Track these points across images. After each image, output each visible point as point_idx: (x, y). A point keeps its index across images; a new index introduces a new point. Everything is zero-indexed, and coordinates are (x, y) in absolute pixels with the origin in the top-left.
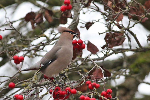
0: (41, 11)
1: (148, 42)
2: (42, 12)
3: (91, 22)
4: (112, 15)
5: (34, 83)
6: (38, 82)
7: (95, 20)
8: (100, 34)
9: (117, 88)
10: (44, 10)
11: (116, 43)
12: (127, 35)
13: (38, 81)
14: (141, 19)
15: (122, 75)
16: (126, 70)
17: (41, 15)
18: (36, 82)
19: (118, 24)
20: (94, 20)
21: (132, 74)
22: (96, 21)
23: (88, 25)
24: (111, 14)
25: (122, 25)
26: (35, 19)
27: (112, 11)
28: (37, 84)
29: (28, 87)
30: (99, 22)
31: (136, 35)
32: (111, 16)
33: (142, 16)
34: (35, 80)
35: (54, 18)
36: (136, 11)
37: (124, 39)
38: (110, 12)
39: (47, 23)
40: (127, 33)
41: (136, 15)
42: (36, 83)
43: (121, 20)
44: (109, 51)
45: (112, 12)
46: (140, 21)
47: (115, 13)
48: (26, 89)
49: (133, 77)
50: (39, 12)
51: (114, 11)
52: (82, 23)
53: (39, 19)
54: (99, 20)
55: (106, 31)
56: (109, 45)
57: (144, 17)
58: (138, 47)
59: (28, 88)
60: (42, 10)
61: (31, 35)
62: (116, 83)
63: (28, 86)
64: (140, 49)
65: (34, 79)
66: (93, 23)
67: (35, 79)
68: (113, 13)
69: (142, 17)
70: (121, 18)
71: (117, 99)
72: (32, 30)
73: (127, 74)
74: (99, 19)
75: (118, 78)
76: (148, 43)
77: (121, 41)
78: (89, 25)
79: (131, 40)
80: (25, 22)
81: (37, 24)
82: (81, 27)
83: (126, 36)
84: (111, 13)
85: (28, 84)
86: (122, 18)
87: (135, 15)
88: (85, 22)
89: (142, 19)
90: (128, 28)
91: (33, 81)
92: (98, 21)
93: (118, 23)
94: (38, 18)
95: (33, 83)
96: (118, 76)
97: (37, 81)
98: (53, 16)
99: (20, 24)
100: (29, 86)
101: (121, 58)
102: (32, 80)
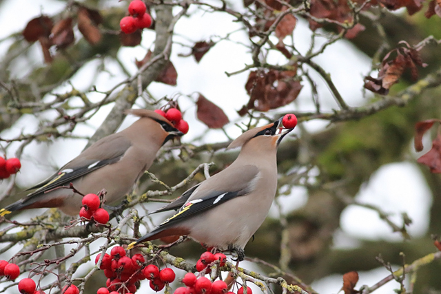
0: (67, 11)
1: (364, 93)
2: (72, 14)
3: (208, 41)
4: (264, 19)
5: (51, 231)
6: (62, 226)
7: (219, 36)
8: (229, 75)
9: (283, 222)
10: (75, 9)
11: (278, 98)
12: (306, 74)
13: (62, 223)
14: (343, 31)
15: (297, 184)
16: (307, 172)
17: (68, 24)
18: (55, 227)
19: (281, 45)
20: (216, 36)
21: (323, 182)
22: (222, 39)
23: (200, 50)
24: (261, 16)
25: (293, 47)
26: (52, 35)
27: (264, 9)
28: (60, 233)
29: (33, 242)
30: (228, 39)
31: (329, 75)
32: (263, 22)
33: (347, 24)
34: (53, 221)
35: (103, 30)
36: (332, 6)
37: (299, 88)
38: (260, 10)
39: (86, 45)
40: (308, 70)
41: (330, 21)
42: (57, 228)
43: (290, 32)
44: (258, 122)
45: (265, 12)
46: (341, 34)
47: (272, 15)
48: (28, 246)
49: (327, 191)
50: (61, 14)
51: (269, 7)
52: (183, 45)
53: (64, 34)
54: (228, 35)
55: (248, 68)
56: (259, 104)
57: (350, 25)
58: (338, 109)
59: (34, 244)
60: (69, 9)
61: (41, 78)
62: (280, 207)
63: (34, 237)
64: (342, 114)
65: (52, 217)
66: (212, 44)
67: (52, 219)
68: (268, 13)
69: (345, 25)
70: (290, 27)
71: (282, 281)
72: (45, 66)
73: (312, 181)
74: (228, 32)
75: (288, 193)
76: (364, 96)
77: (292, 92)
78: (202, 49)
79: (318, 89)
80: (24, 44)
81: (59, 48)
82: (180, 55)
83: (304, 78)
84: (263, 13)
85: (34, 233)
86: (293, 28)
87: (327, 20)
88: (190, 41)
89: (346, 30)
90: (309, 56)
91: (47, 224)
92: (227, 37)
93: (281, 42)
94: (59, 32)
95: (47, 230)
96: (284, 189)
97: (57, 224)
98: (100, 26)
99: (11, 49)
100: (36, 237)
101: (294, 139)
102: (45, 221)
